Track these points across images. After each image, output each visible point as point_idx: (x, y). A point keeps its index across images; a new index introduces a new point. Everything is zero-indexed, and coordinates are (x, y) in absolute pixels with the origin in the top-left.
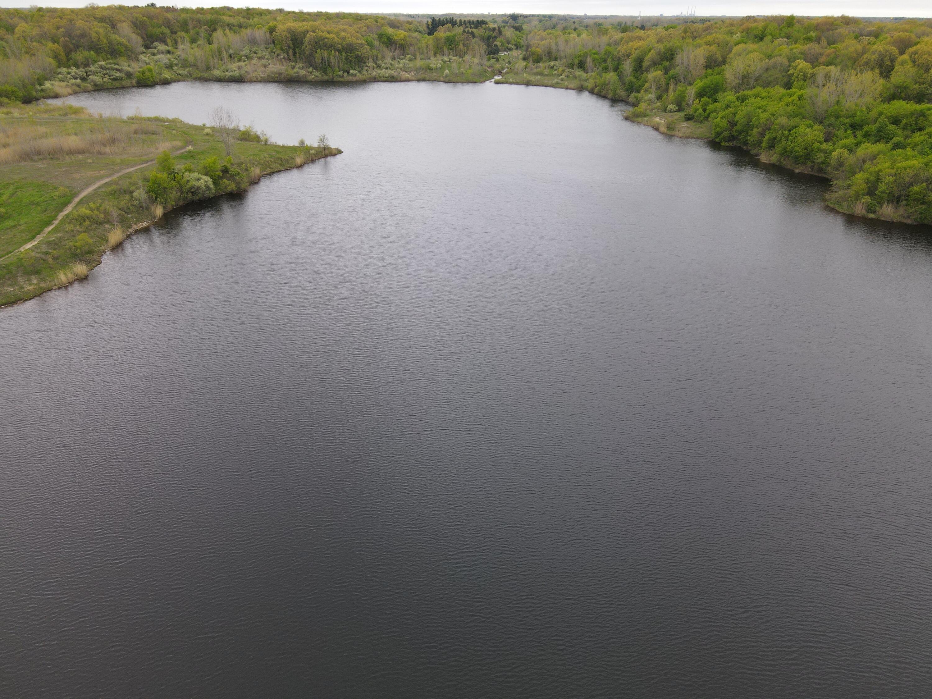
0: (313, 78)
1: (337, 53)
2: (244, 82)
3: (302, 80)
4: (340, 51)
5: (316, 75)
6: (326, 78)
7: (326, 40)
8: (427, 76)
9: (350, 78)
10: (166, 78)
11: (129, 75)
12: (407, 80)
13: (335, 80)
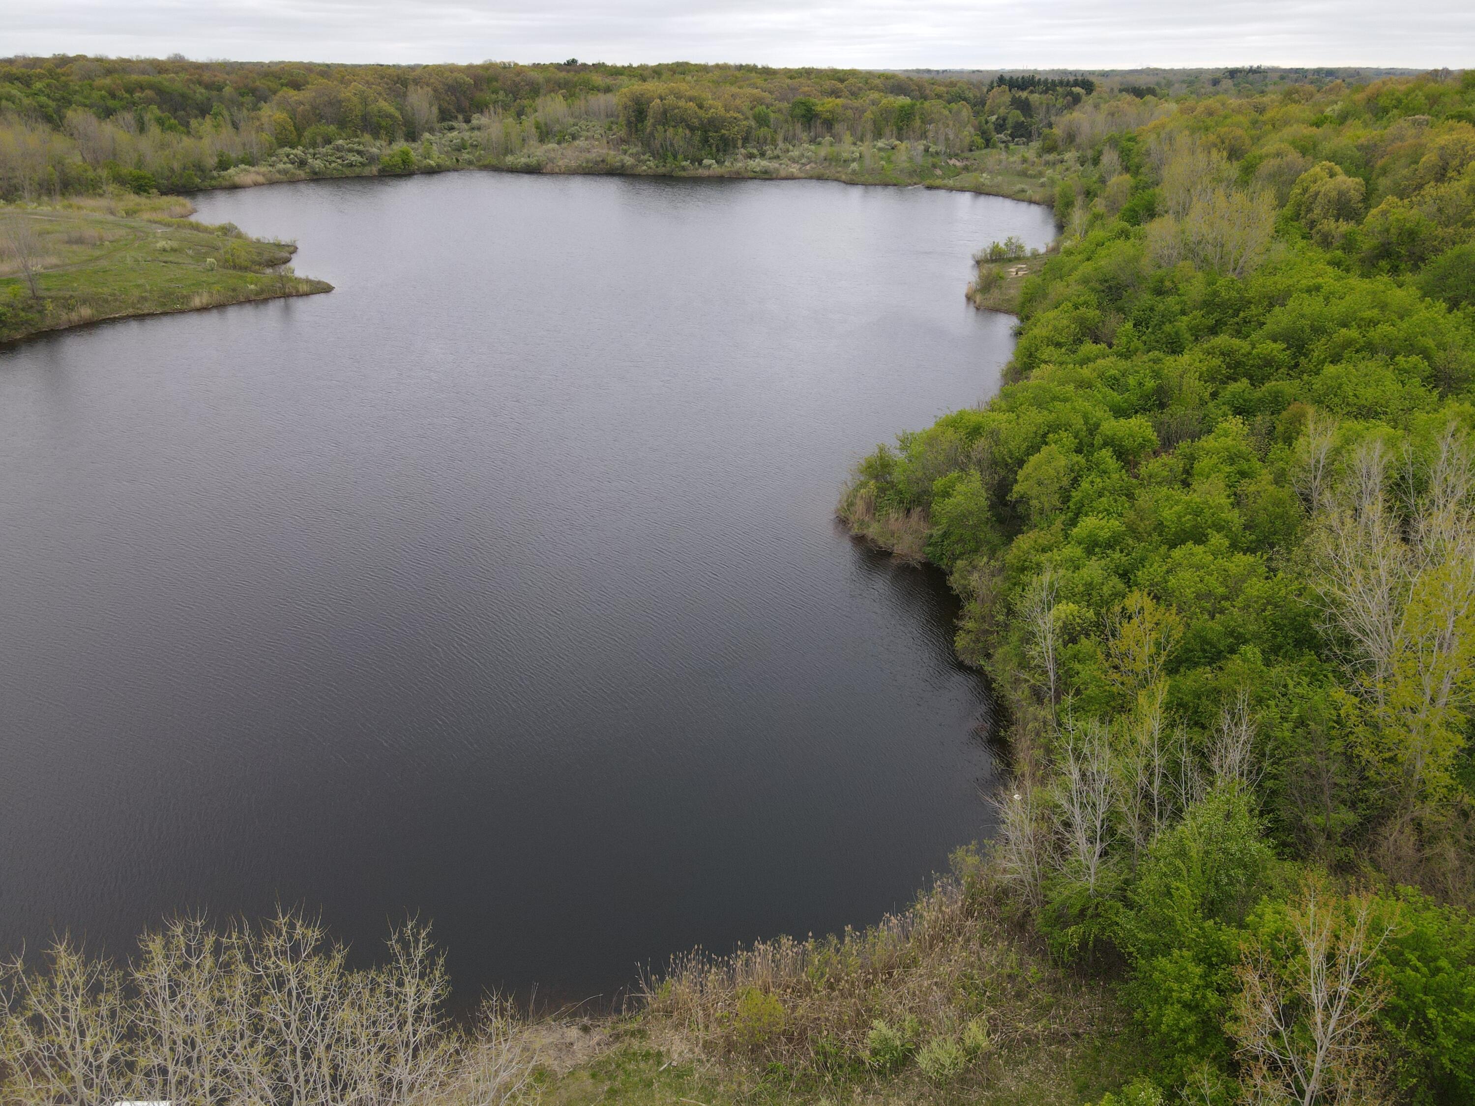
0: (645, 171)
1: (687, 132)
2: (542, 174)
3: (628, 172)
4: (692, 129)
5: (650, 165)
6: (661, 170)
7: (676, 111)
8: (830, 172)
9: (702, 172)
10: (430, 165)
11: (373, 159)
12: (791, 178)
13: (674, 174)
